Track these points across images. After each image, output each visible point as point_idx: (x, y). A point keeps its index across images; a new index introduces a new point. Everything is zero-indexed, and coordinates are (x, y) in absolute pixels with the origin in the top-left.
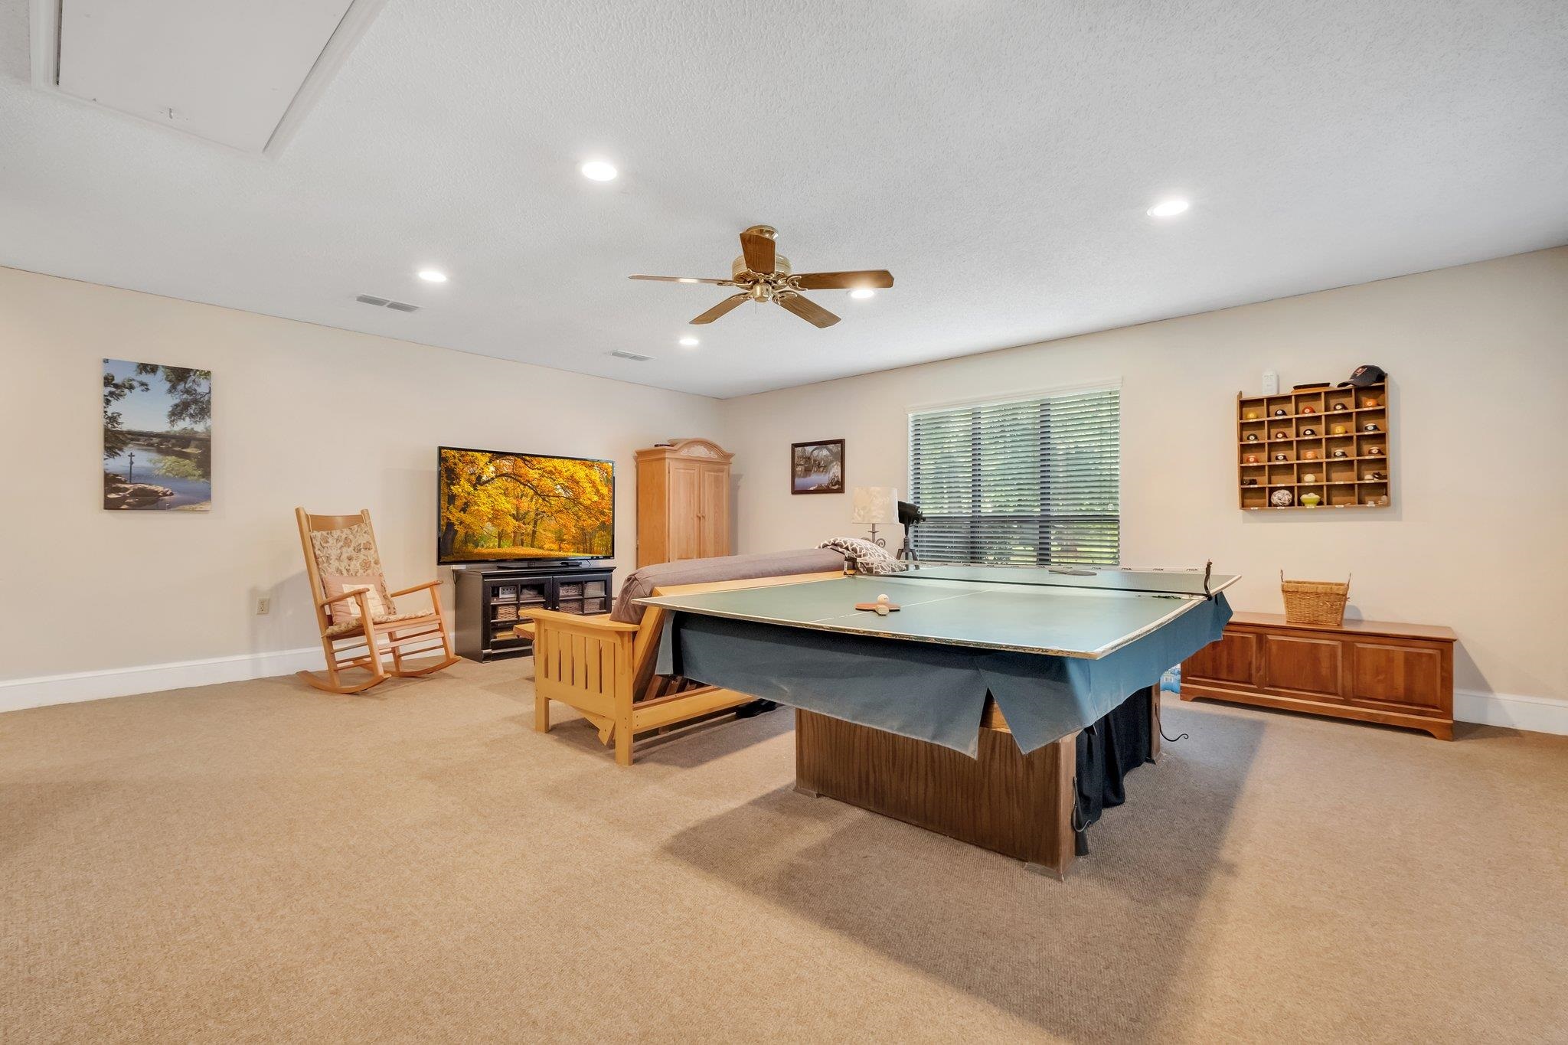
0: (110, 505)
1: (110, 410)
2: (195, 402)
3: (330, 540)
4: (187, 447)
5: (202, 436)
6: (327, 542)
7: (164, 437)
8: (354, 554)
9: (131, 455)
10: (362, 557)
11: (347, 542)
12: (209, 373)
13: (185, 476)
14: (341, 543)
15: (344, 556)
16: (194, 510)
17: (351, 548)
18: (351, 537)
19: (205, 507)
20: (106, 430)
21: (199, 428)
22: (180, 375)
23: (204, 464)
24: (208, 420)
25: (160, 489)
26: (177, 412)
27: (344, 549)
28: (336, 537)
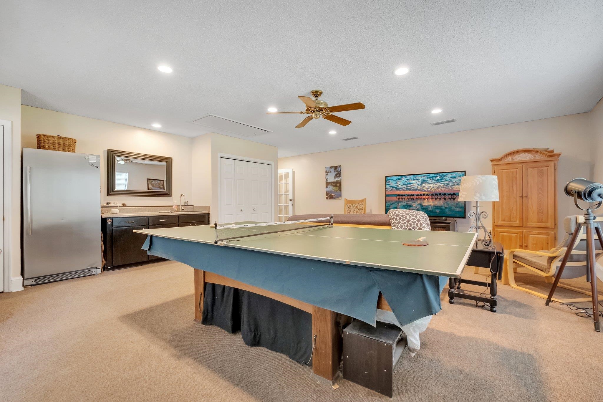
0: (327, 198)
1: (327, 178)
2: (338, 173)
3: (352, 207)
4: (337, 184)
5: (340, 181)
6: (351, 207)
7: (333, 182)
8: (358, 211)
9: (329, 187)
10: (360, 212)
11: (357, 207)
12: (341, 166)
13: (337, 191)
14: (355, 208)
15: (355, 211)
16: (338, 199)
17: (358, 209)
18: (358, 206)
19: (340, 198)
20: (326, 182)
21: (339, 179)
22: (336, 167)
23: (340, 188)
24: (340, 177)
25: (333, 194)
26: (335, 177)
27: (356, 209)
28: (354, 206)
